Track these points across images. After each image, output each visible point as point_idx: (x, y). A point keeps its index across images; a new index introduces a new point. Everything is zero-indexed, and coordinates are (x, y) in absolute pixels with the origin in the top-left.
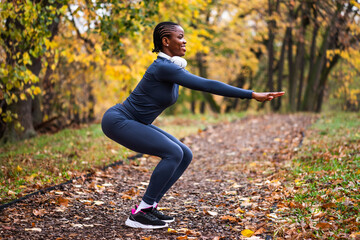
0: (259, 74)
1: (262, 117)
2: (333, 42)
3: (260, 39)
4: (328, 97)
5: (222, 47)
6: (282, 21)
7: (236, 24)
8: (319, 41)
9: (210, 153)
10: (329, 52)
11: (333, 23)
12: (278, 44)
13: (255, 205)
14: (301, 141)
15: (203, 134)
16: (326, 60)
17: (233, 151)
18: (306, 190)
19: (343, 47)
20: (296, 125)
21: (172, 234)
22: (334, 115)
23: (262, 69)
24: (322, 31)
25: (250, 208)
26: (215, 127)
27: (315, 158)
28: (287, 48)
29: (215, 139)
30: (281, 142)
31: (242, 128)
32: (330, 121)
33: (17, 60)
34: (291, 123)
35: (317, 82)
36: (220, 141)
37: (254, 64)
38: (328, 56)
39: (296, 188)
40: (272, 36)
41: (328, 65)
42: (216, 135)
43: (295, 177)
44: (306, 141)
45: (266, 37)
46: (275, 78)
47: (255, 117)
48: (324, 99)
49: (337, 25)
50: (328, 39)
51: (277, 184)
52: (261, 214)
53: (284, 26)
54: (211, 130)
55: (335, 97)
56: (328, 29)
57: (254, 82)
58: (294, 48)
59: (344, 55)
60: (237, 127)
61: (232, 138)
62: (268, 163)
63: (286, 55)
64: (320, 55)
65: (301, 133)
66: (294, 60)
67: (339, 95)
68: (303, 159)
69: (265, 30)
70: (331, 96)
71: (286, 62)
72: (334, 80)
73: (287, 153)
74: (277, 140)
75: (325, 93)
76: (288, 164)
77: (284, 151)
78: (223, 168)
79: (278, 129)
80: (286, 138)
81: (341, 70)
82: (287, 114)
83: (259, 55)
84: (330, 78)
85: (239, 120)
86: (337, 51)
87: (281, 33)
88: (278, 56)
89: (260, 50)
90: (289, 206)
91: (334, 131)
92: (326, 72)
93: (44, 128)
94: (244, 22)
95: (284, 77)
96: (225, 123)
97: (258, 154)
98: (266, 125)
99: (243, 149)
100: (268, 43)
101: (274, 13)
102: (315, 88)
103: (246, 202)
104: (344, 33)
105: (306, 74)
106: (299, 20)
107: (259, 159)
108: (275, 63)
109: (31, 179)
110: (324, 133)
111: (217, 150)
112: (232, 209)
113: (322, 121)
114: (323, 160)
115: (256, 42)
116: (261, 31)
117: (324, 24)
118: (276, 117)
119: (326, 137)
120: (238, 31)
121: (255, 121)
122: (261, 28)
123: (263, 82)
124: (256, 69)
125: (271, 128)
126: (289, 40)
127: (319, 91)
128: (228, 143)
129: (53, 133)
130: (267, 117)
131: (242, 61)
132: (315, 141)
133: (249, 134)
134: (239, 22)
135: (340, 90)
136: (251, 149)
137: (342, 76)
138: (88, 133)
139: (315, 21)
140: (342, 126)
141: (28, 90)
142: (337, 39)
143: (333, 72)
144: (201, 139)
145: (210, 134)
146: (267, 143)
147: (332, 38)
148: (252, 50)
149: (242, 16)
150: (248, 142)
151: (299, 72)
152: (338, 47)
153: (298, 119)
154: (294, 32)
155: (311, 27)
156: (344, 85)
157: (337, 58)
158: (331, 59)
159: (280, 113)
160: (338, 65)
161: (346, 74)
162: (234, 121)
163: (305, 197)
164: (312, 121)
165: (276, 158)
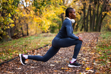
0: (80, 20)
1: (83, 33)
3: (81, 9)
4: (102, 27)
7: (73, 4)
8: (100, 10)
10: (103, 13)
11: (104, 3)
12: (87, 10)
13: (88, 60)
14: (97, 40)
18: (103, 55)
19: (108, 11)
20: (94, 36)
21: (63, 69)
22: (106, 33)
23: (81, 18)
24: (101, 6)
25: (86, 61)
27: (103, 46)
28: (89, 12)
30: (91, 41)
32: (105, 34)
34: (92, 35)
35: (100, 22)
38: (103, 14)
39: (100, 55)
40: (85, 8)
41: (103, 17)
43: (99, 52)
44: (99, 41)
45: (83, 8)
46: (86, 21)
47: (81, 33)
48: (101, 27)
49: (106, 4)
50: (103, 8)
51: (93, 54)
52: (90, 63)
53: (89, 4)
55: (105, 27)
56: (103, 5)
57: (79, 23)
58: (92, 12)
59: (108, 13)
62: (88, 47)
63: (89, 13)
64: (100, 14)
65: (97, 38)
66: (92, 16)
67: (106, 26)
68: (99, 46)
69: (83, 6)
70: (104, 27)
71: (89, 16)
72: (105, 22)
73: (94, 44)
74: (89, 40)
75: (102, 26)
76: (95, 48)
77: (92, 44)
79: (89, 37)
80: (92, 39)
81: (106, 18)
82: (90, 32)
83: (80, 14)
84: (103, 21)
85: (76, 34)
86: (106, 12)
87: (87, 7)
88: (86, 14)
89: (81, 12)
90: (99, 60)
91: (107, 37)
92: (102, 19)
93: (14, 37)
94: (75, 3)
95: (89, 21)
97: (84, 44)
98: (85, 36)
100: (83, 10)
101: (86, 1)
102: (99, 24)
103: (85, 59)
104: (108, 6)
105: (96, 20)
106: (93, 2)
107: (85, 46)
108: (85, 16)
109: (14, 53)
110: (104, 38)
112: (81, 62)
113: (102, 34)
114: (106, 46)
115: (79, 10)
116: (81, 6)
117: (102, 4)
118: (87, 33)
119: (105, 39)
120: (74, 6)
122: (81, 5)
123: (81, 22)
124: (79, 18)
125: (87, 37)
126: (90, 9)
127: (100, 25)
129: (17, 39)
130: (84, 33)
132: (102, 40)
135: (106, 25)
137: (107, 20)
138: (29, 39)
139: (98, 3)
140: (109, 36)
141: (10, 25)
142: (106, 9)
143: (104, 19)
146: (87, 41)
147: (104, 8)
148: (78, 12)
149: (75, 2)
151: (93, 19)
152: (106, 11)
153: (95, 34)
154: (91, 6)
155: (97, 5)
156: (107, 23)
157: (106, 14)
158: (104, 15)
159: (88, 32)
161: (108, 20)
163: (103, 58)
164: (99, 34)
165: (90, 46)
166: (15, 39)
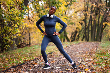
0: (82, 30)
1: (84, 43)
2: (105, 20)
3: (82, 19)
4: (103, 37)
5: (70, 22)
6: (89, 14)
7: (74, 15)
8: (100, 20)
9: (71, 52)
10: (103, 23)
11: (105, 14)
12: (88, 21)
13: (87, 64)
14: (97, 49)
15: (67, 47)
16: (103, 26)
17: (77, 52)
18: (100, 60)
19: (108, 22)
20: (94, 45)
21: (67, 70)
22: (106, 42)
23: (83, 28)
24: (101, 17)
25: (86, 65)
26: (71, 46)
27: (101, 53)
28: (90, 22)
29: (71, 49)
30: (91, 50)
31: (79, 46)
32: (105, 44)
33: (13, 26)
34: (93, 44)
35: (100, 32)
36: (73, 49)
37: (80, 27)
38: (103, 24)
39: (98, 60)
40: (86, 18)
41: (103, 27)
42: (72, 48)
43: (97, 58)
44: (98, 49)
45: (84, 19)
46: (87, 31)
47: (82, 43)
48: (102, 37)
49: (106, 15)
50: (103, 19)
51: (92, 59)
52: (89, 66)
53: (90, 15)
54: (70, 46)
55: (105, 37)
56: (103, 16)
57: (80, 33)
58: (93, 22)
59: (108, 24)
60: (77, 46)
61: (76, 48)
62: (88, 55)
63: (90, 24)
64: (101, 24)
65: (96, 47)
66: (93, 26)
67: (107, 37)
68: (98, 54)
69: (84, 16)
70: (104, 37)
71: (90, 26)
72: (105, 32)
73: (93, 52)
74: (90, 49)
75: (102, 36)
76: (94, 55)
77: (92, 52)
78: (76, 56)
79: (89, 46)
80: (92, 48)
81: (107, 28)
82: (91, 42)
83: (82, 24)
84: (104, 31)
85: (77, 44)
86: (106, 23)
87: (89, 17)
88: (87, 25)
89: (82, 22)
90: (96, 64)
91: (106, 46)
92: (103, 29)
94: (77, 14)
95: (90, 31)
96: (73, 45)
97: (85, 52)
98: (86, 45)
99: (80, 51)
100: (85, 20)
101: (87, 11)
102: (99, 34)
103: (85, 63)
104: (108, 17)
105: (96, 30)
106: (94, 13)
107: (85, 54)
108: (87, 27)
110: (103, 47)
111: (73, 52)
112: (81, 65)
113: (102, 44)
114: (104, 54)
115: (81, 20)
116: (82, 17)
117: (102, 14)
118: (88, 43)
119: (104, 48)
120: (75, 17)
121: (82, 44)
122: (82, 16)
123: (83, 32)
124: (81, 29)
125: (87, 46)
126: (91, 20)
127: (101, 35)
128: (75, 50)
129: (22, 48)
130: (85, 43)
131: (77, 26)
132: (101, 49)
133: (81, 48)
134: (75, 14)
135: (107, 35)
136: (82, 51)
137: (107, 30)
138: (33, 48)
139: (99, 14)
140: (108, 45)
141: (17, 35)
142: (106, 19)
143: (105, 29)
144: (68, 49)
145: (70, 48)
146: (87, 50)
147: (104, 19)
148: (80, 23)
149: (76, 12)
150: (81, 50)
151: (94, 29)
152: (106, 22)
153: (95, 44)
154: (92, 17)
155: (98, 16)
156: (108, 33)
157: (106, 25)
158: (104, 25)
159: (89, 42)
160: (106, 27)
161: (109, 30)
162: (76, 44)
163: (100, 62)
164: (99, 44)
165: (90, 54)
166: (20, 48)
